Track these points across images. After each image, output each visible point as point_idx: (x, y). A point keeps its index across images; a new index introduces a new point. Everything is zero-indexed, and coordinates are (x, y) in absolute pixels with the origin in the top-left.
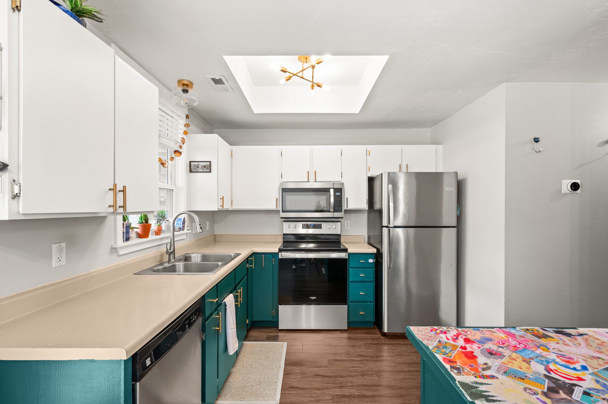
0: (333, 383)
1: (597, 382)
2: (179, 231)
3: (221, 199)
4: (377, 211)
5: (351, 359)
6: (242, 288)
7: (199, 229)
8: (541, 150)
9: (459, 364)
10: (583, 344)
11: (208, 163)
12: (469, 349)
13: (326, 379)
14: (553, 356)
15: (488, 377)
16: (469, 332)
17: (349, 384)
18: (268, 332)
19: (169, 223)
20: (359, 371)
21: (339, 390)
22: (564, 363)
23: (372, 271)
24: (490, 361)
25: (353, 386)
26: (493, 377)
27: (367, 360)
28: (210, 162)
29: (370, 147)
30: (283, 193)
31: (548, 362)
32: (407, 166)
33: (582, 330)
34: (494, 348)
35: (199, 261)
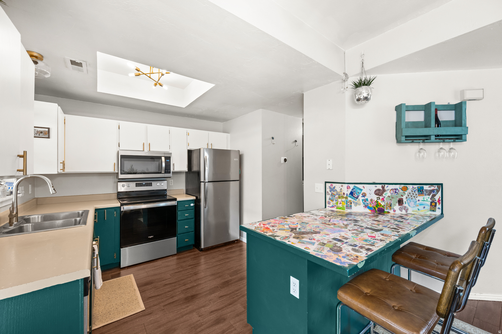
0: (179, 285)
1: (301, 226)
2: (10, 195)
3: (61, 163)
4: (194, 172)
5: (185, 269)
6: (99, 236)
7: (52, 191)
8: (275, 143)
9: (265, 231)
10: (295, 218)
11: (47, 130)
12: (266, 227)
13: (173, 285)
14: (289, 223)
15: (275, 232)
16: (263, 222)
17: (189, 282)
18: (111, 273)
19: (5, 187)
20: (193, 273)
21: (184, 287)
22: (292, 224)
23: (193, 211)
24: (274, 228)
25: (192, 282)
26: (276, 231)
27: (195, 266)
28: (49, 129)
29: (189, 130)
30: (122, 159)
31: (289, 224)
32: (211, 145)
33: (294, 215)
34: (273, 225)
35: (40, 221)
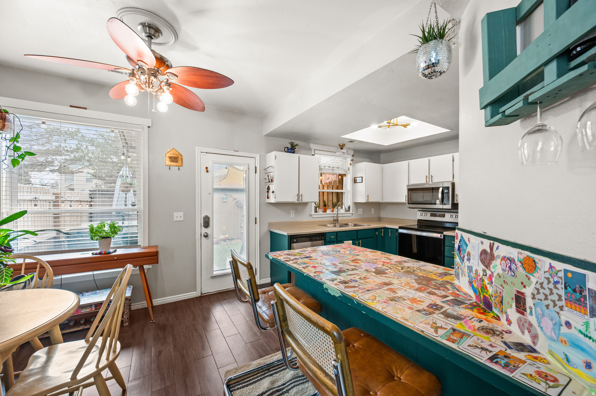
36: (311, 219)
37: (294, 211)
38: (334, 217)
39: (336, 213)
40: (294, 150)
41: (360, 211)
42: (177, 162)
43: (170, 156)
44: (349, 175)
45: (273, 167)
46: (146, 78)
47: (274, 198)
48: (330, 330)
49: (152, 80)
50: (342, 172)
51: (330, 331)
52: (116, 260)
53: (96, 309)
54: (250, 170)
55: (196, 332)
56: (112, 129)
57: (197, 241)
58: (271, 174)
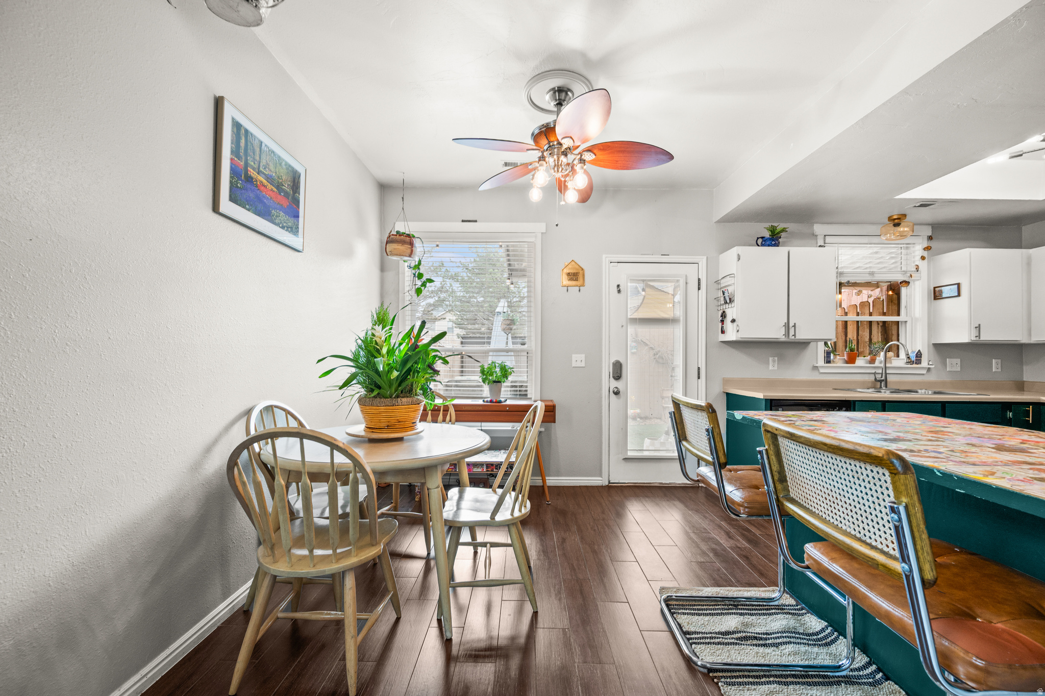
36: (815, 376)
37: (776, 358)
38: (875, 373)
39: (882, 365)
40: (778, 240)
41: (954, 364)
42: (577, 280)
43: (568, 272)
44: (917, 283)
45: (733, 275)
46: (555, 161)
47: (735, 331)
48: (883, 455)
49: (562, 161)
50: (899, 278)
51: (883, 457)
52: (507, 411)
53: (487, 471)
54: (688, 285)
55: (609, 528)
56: (500, 244)
57: (603, 399)
58: (730, 289)
